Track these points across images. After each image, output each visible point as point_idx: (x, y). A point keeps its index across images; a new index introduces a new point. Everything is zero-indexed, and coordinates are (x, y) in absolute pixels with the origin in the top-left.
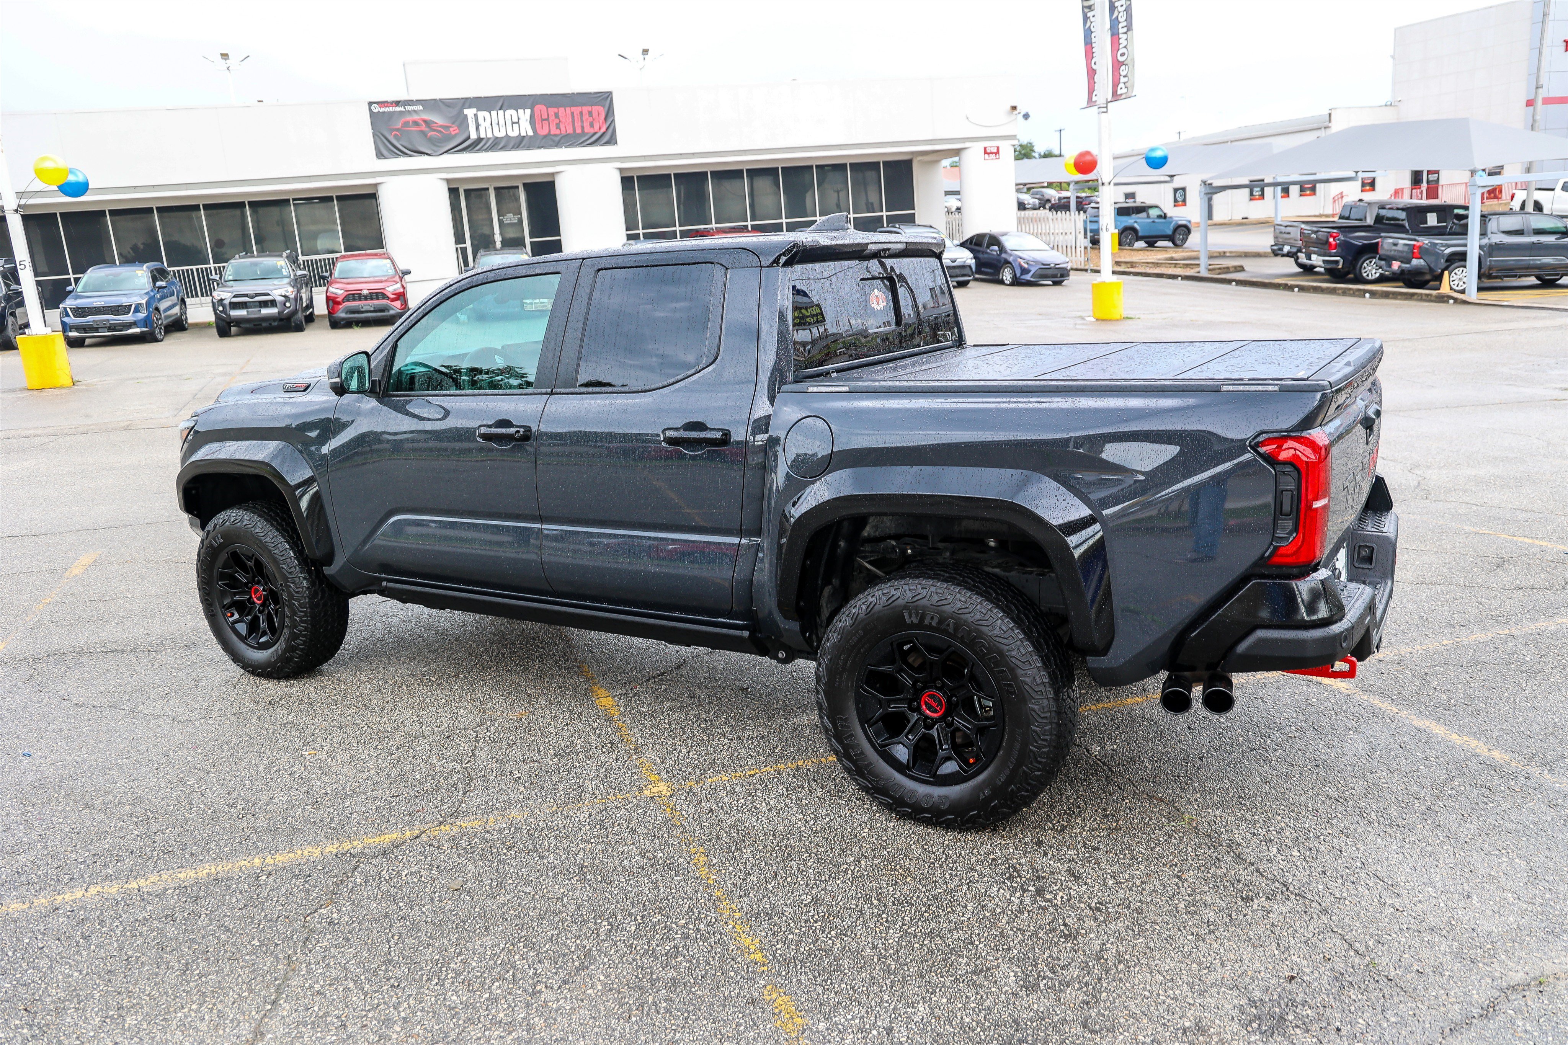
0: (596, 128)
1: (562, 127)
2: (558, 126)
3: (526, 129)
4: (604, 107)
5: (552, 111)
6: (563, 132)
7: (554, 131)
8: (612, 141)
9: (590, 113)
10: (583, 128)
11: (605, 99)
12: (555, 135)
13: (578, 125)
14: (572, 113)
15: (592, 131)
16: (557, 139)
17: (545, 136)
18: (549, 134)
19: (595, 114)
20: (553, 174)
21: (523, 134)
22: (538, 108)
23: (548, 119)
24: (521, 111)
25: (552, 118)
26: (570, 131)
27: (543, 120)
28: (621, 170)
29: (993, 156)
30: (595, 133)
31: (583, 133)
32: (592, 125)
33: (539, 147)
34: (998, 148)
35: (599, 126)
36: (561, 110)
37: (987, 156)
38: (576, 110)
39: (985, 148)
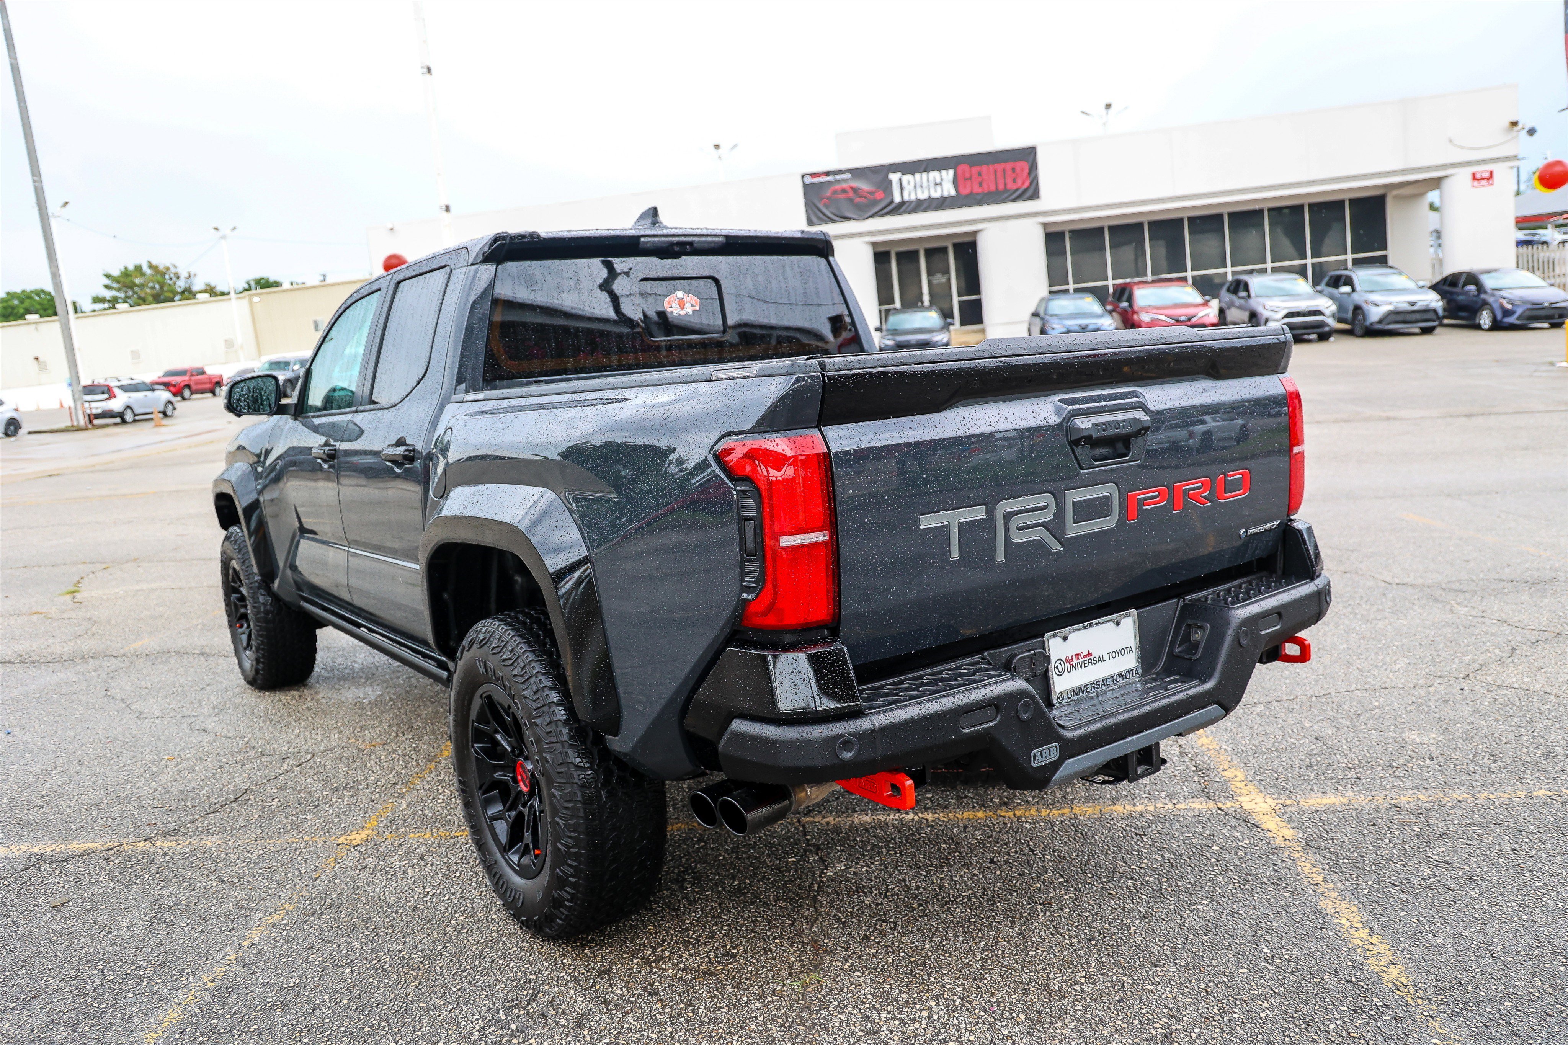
0: (1019, 182)
1: (985, 185)
2: (980, 185)
3: (949, 190)
4: (1027, 161)
5: (975, 170)
6: (986, 190)
7: (977, 189)
8: (1035, 195)
9: (1013, 170)
10: (1005, 185)
11: (1028, 155)
12: (978, 194)
13: (1001, 182)
14: (995, 172)
15: (1015, 187)
16: (979, 197)
17: (967, 196)
18: (971, 193)
19: (1018, 170)
20: (974, 233)
21: (946, 194)
22: (961, 168)
23: (970, 178)
24: (944, 172)
25: (975, 176)
26: (992, 188)
27: (965, 179)
28: (1045, 225)
29: (1484, 182)
30: (1017, 189)
31: (1006, 190)
32: (1014, 181)
33: (961, 206)
34: (1491, 172)
35: (1022, 182)
36: (984, 169)
37: (1476, 183)
38: (999, 167)
39: (1474, 175)
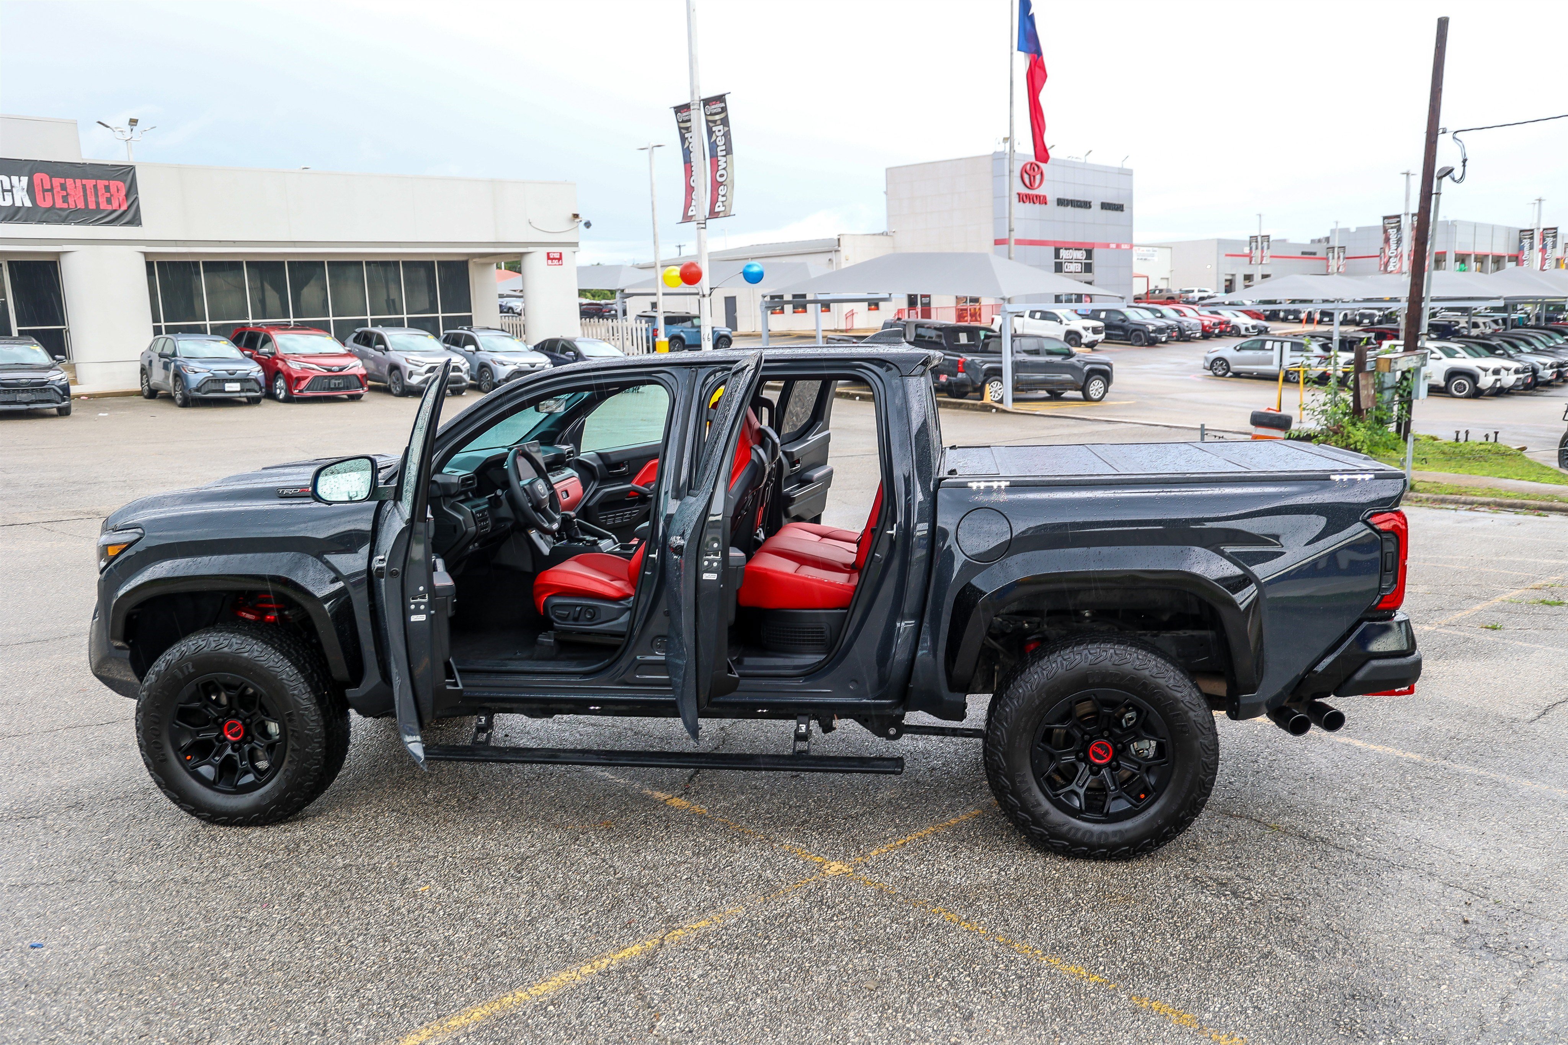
0: (115, 205)
1: (71, 200)
2: (65, 199)
3: (22, 199)
4: (124, 182)
5: (57, 182)
6: (72, 206)
7: (59, 204)
8: (136, 221)
9: (107, 188)
10: (97, 204)
11: (125, 173)
12: (61, 209)
13: (91, 200)
14: (84, 187)
15: (110, 208)
16: (65, 214)
17: (48, 210)
18: (52, 208)
19: (113, 189)
20: (58, 254)
21: (18, 204)
22: (37, 177)
23: (51, 190)
24: (15, 179)
25: (57, 189)
26: (81, 205)
27: (45, 191)
28: (146, 254)
29: (556, 262)
30: (115, 211)
31: (98, 210)
32: (109, 201)
33: (40, 222)
34: (561, 254)
35: (119, 203)
36: (69, 182)
37: (550, 261)
38: (90, 183)
39: (548, 254)
